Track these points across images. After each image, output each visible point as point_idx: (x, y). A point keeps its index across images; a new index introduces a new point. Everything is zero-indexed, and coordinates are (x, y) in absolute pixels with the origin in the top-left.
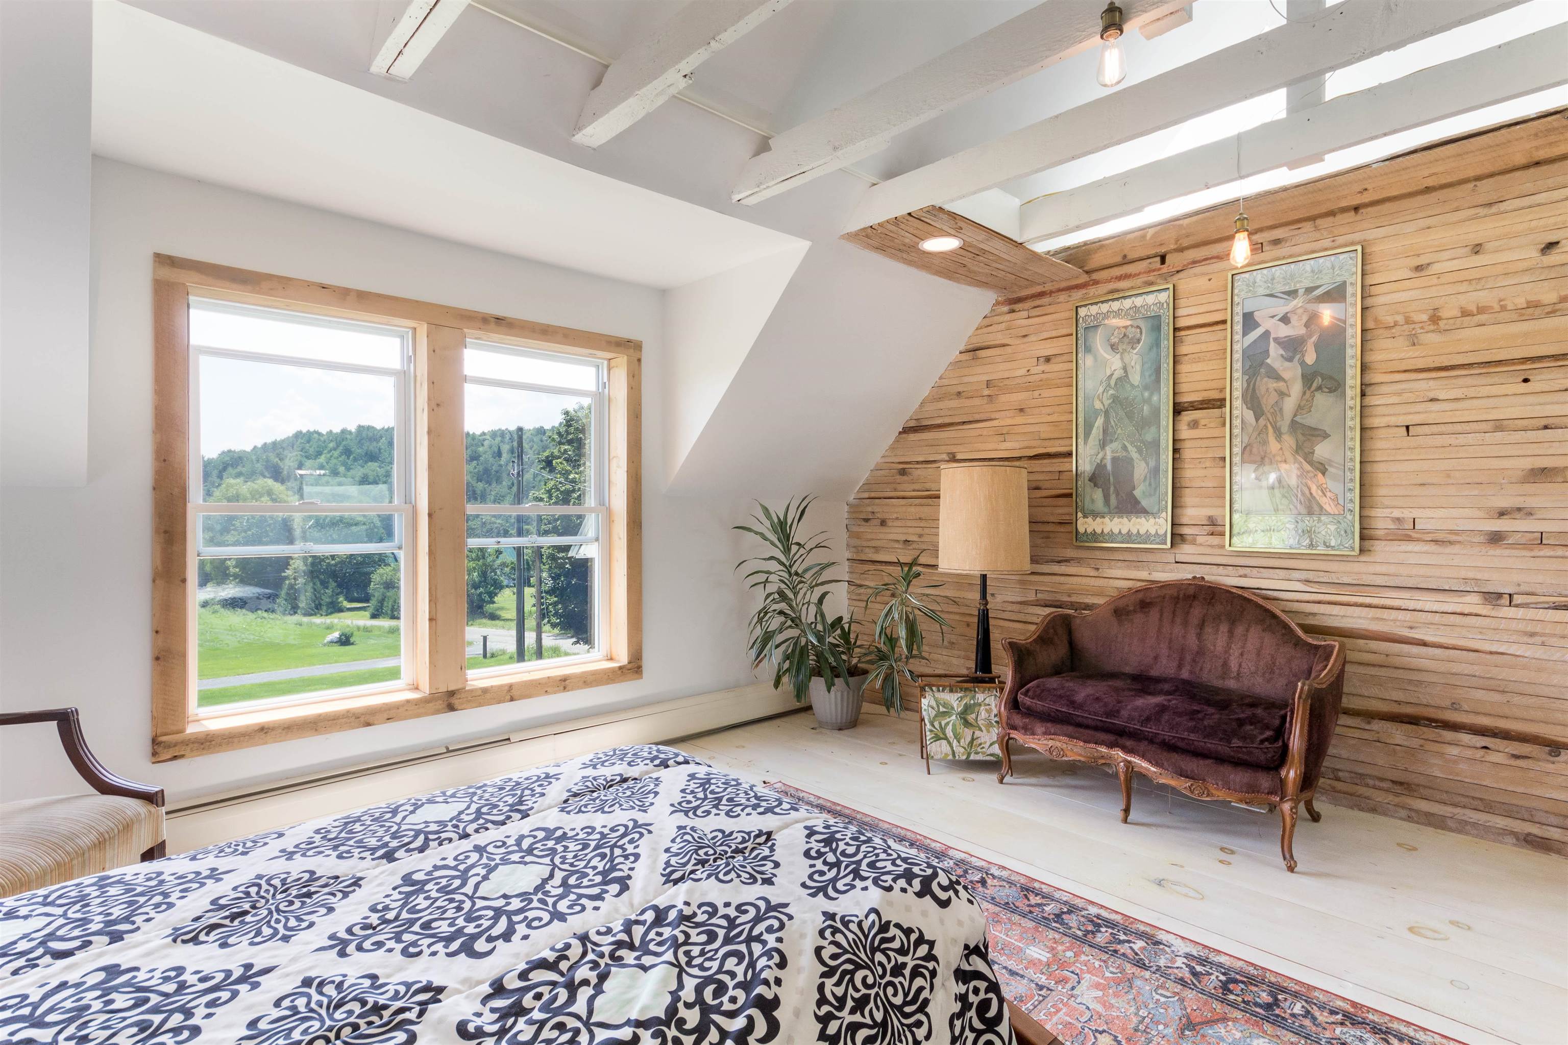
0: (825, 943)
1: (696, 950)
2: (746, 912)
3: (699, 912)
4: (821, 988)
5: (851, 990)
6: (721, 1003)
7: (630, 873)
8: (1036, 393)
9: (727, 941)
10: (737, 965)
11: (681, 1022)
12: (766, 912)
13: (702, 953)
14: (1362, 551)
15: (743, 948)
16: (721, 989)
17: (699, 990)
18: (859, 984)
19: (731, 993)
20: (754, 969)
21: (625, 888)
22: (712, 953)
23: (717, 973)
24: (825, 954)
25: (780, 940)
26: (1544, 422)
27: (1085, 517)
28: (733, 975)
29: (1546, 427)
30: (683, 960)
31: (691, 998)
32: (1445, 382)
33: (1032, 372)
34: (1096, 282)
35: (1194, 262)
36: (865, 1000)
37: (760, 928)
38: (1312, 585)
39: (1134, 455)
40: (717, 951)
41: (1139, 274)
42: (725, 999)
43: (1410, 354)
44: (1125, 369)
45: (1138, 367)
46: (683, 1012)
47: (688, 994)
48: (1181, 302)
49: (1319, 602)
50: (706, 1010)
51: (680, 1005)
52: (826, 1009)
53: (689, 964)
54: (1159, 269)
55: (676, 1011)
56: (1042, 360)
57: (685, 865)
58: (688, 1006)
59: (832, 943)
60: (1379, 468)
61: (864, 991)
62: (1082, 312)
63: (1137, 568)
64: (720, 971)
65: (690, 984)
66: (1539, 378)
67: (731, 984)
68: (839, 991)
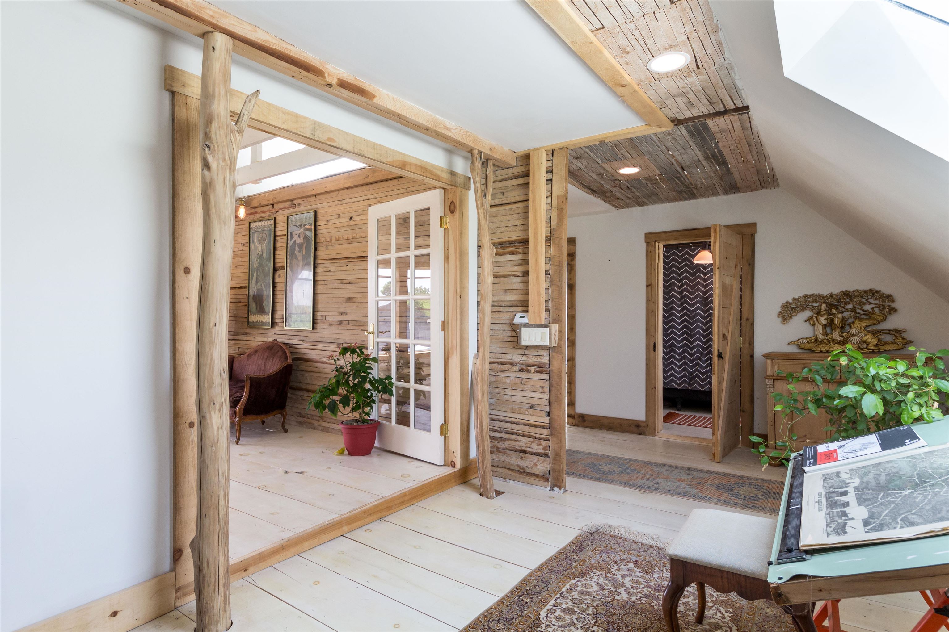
8: (240, 259)
14: (313, 328)
26: (348, 281)
27: (251, 315)
29: (350, 283)
32: (332, 264)
33: (239, 250)
34: (256, 213)
35: (280, 209)
38: (305, 342)
39: (264, 288)
41: (267, 211)
43: (327, 253)
44: (262, 251)
45: (265, 251)
48: (277, 225)
49: (305, 349)
54: (272, 210)
56: (242, 244)
60: (320, 296)
62: (252, 224)
63: (265, 337)
66: (351, 265)
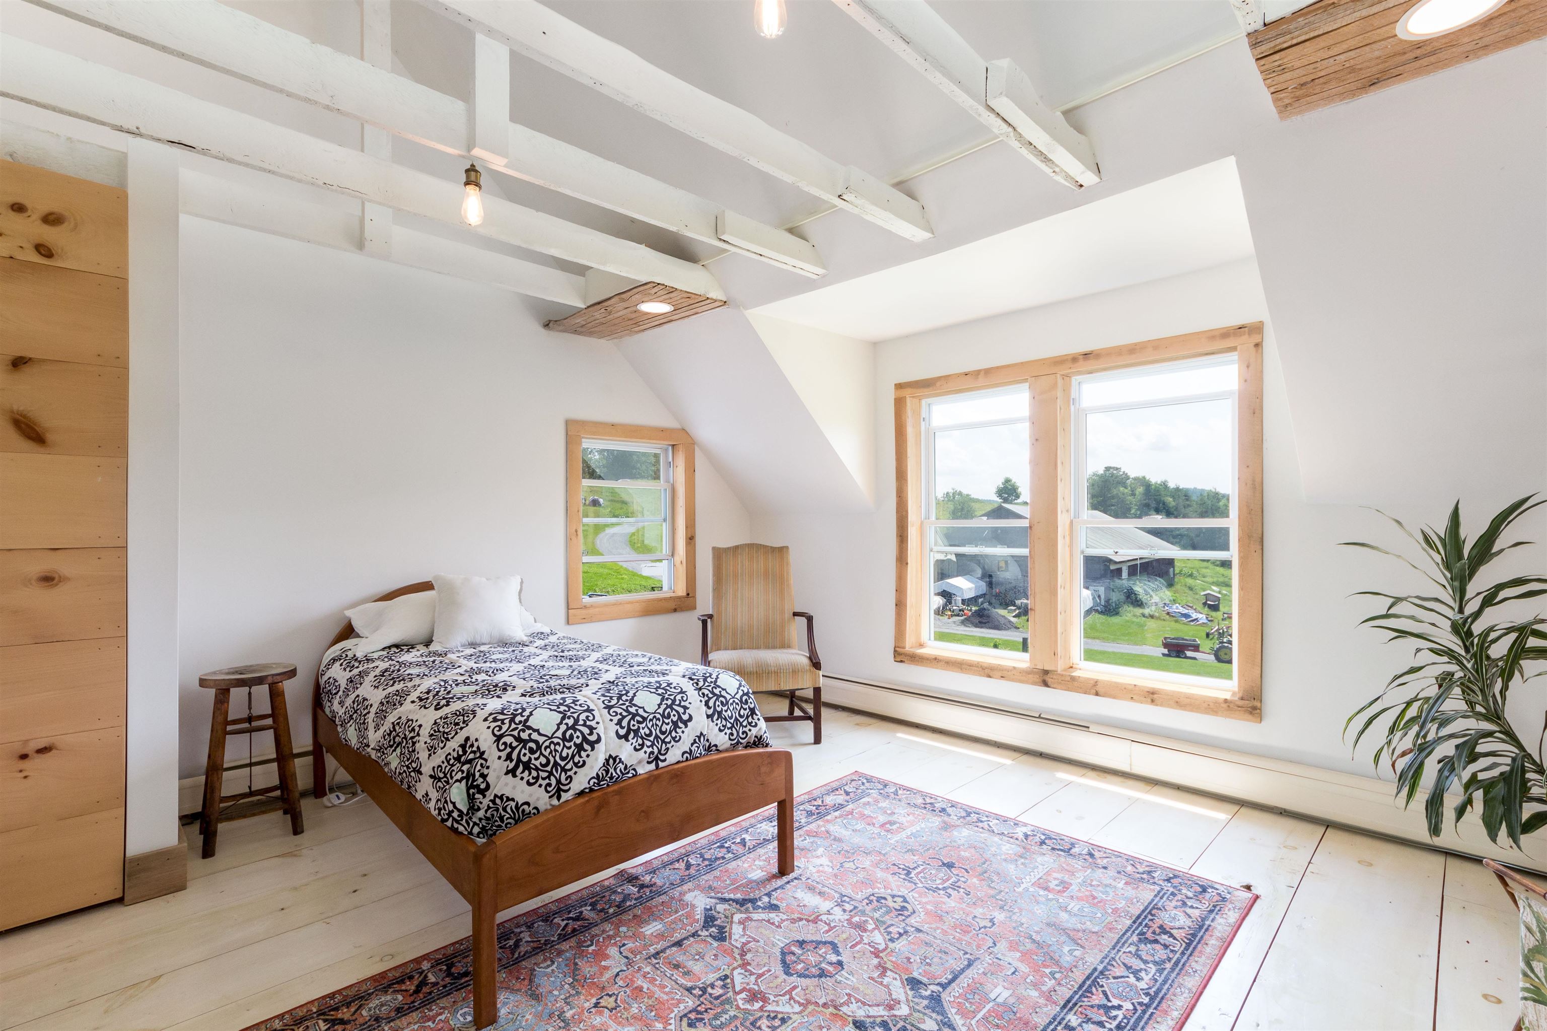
0: (531, 808)
1: (559, 748)
2: (566, 779)
3: (581, 760)
4: (513, 800)
5: (508, 816)
6: (526, 749)
7: (630, 743)
9: (556, 764)
10: (541, 763)
11: (524, 731)
12: (559, 787)
13: (556, 751)
15: (549, 768)
16: (532, 751)
17: (536, 742)
18: (509, 821)
19: (528, 755)
20: (533, 769)
21: (619, 737)
22: (554, 755)
23: (541, 752)
24: (526, 807)
25: (540, 786)
28: (536, 759)
30: (556, 740)
31: (532, 737)
36: (502, 821)
37: (553, 781)
40: (554, 757)
42: (527, 752)
46: (528, 732)
47: (535, 736)
50: (525, 742)
51: (531, 731)
52: (505, 799)
53: (552, 742)
55: (529, 729)
57: (615, 769)
58: (530, 735)
59: (530, 812)
61: (505, 822)
64: (541, 754)
65: (541, 739)
67: (533, 757)
68: (509, 810)
